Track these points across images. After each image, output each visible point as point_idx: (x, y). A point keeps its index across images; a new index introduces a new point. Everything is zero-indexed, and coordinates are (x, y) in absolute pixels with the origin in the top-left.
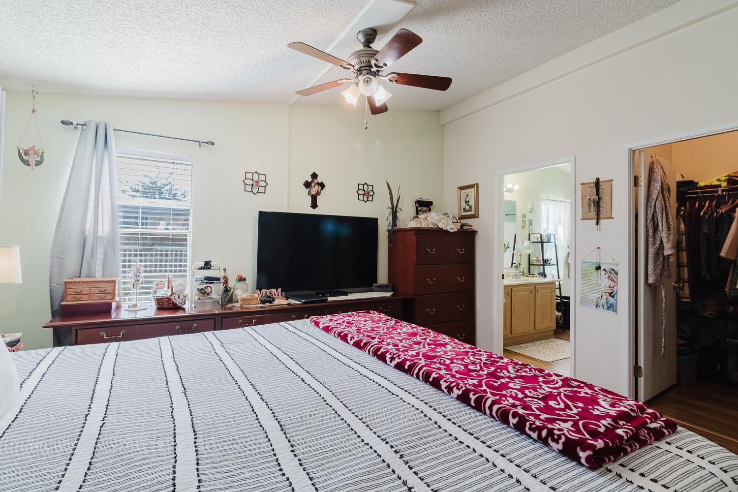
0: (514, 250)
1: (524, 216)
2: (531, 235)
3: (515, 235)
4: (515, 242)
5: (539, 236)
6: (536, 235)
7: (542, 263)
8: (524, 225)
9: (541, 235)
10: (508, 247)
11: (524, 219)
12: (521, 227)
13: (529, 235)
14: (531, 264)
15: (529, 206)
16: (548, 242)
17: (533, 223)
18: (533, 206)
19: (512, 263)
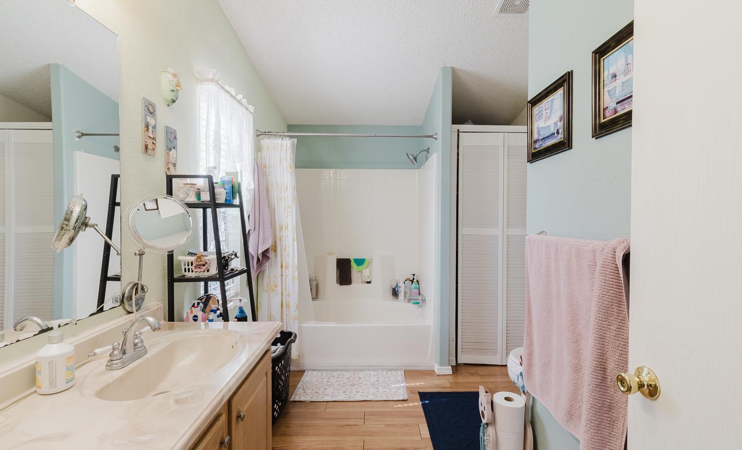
0: (109, 233)
1: (150, 110)
2: (174, 180)
3: (115, 179)
4: (113, 204)
5: (202, 183)
6: (188, 180)
7: (214, 271)
8: (149, 142)
9: (210, 178)
10: (85, 224)
11: (152, 121)
12: (140, 147)
13: (170, 179)
14: (176, 275)
15: (166, 81)
16: (228, 204)
17: (180, 142)
18: (178, 85)
19: (105, 278)
